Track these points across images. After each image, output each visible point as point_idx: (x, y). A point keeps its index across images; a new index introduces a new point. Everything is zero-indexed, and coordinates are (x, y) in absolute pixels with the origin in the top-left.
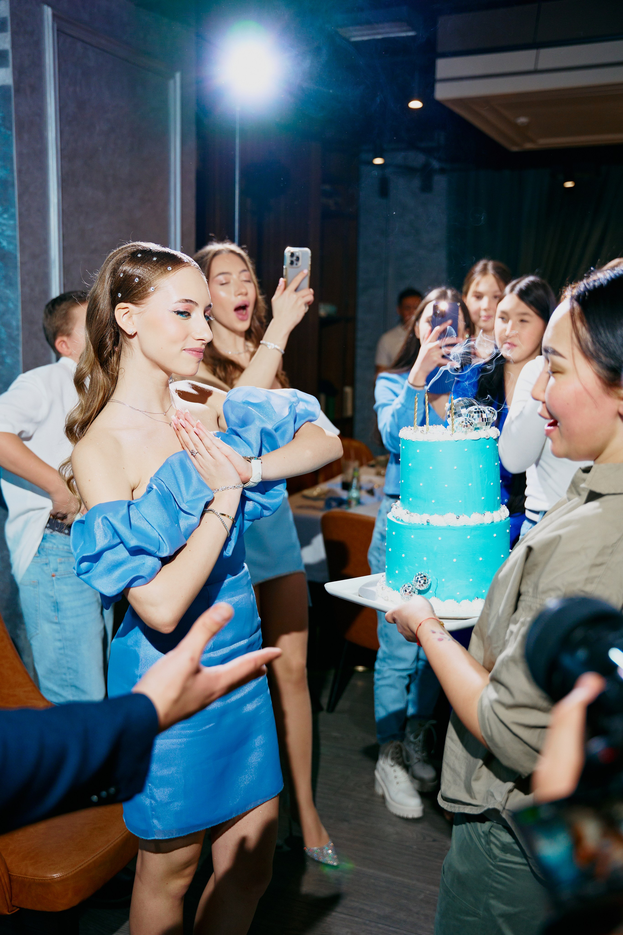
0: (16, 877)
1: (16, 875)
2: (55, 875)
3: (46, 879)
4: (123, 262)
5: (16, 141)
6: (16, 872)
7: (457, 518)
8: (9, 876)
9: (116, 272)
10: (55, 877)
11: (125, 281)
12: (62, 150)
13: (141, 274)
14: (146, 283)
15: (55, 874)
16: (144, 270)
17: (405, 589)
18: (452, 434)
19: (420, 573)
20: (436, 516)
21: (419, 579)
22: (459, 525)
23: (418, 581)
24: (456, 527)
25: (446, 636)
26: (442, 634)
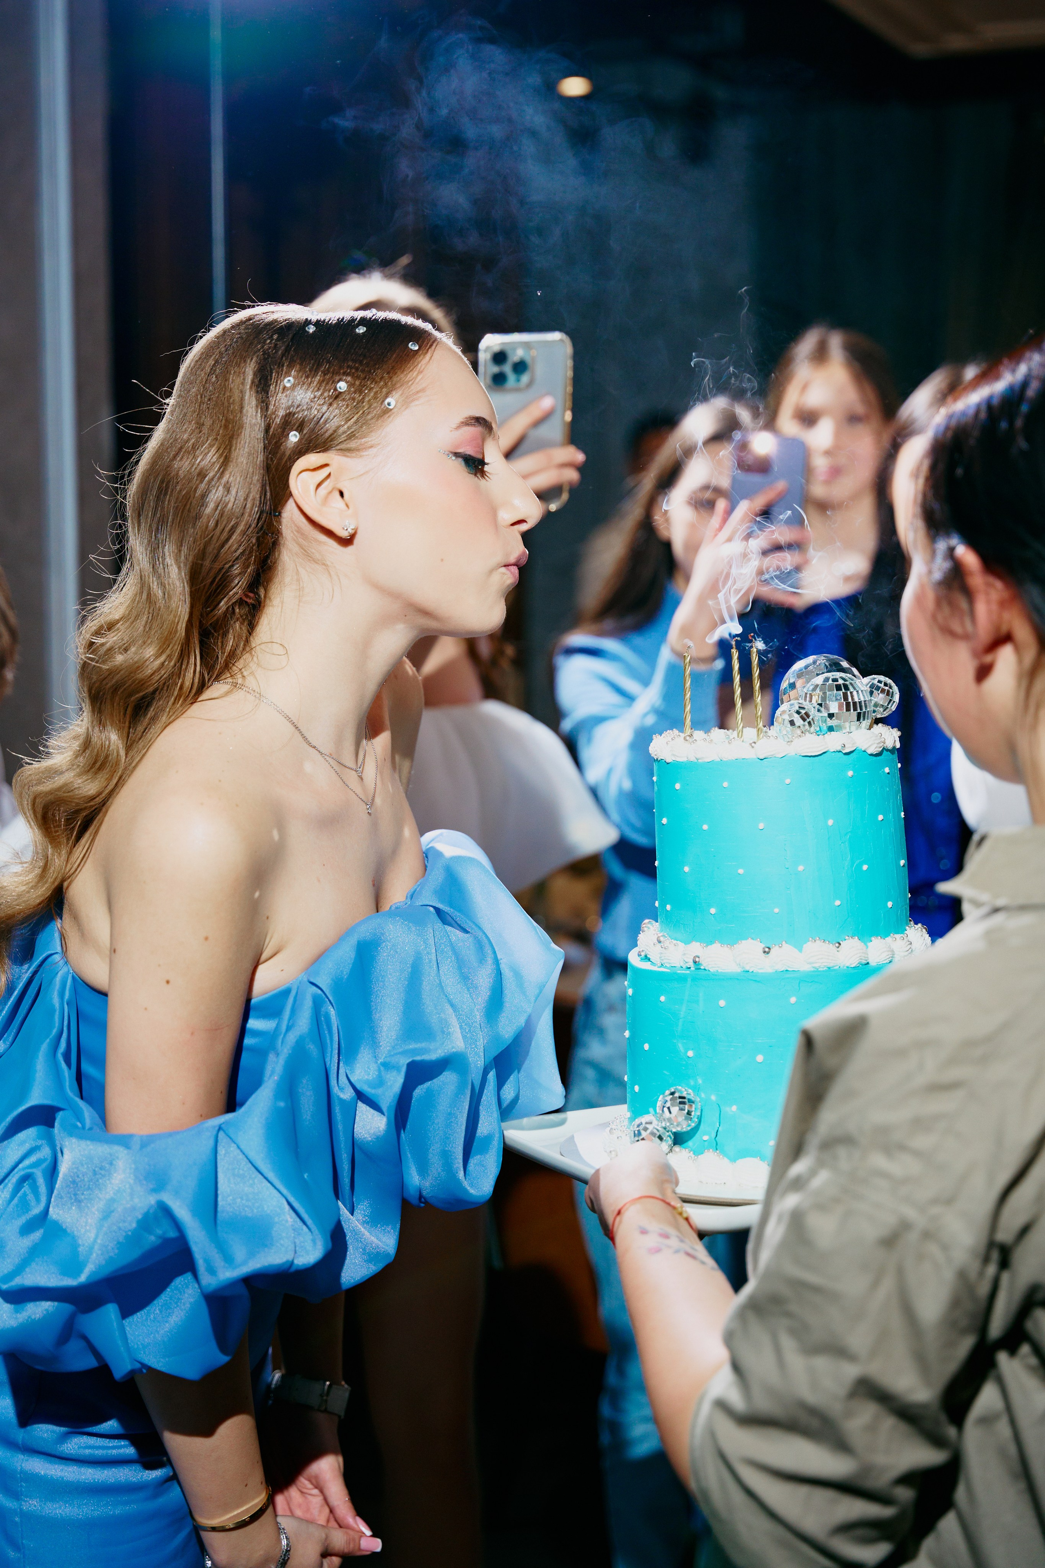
7: (765, 952)
17: (638, 1129)
18: (755, 743)
19: (673, 1090)
20: (716, 946)
21: (668, 1104)
22: (770, 970)
23: (666, 1110)
24: (762, 973)
25: (674, 1242)
26: (666, 1236)
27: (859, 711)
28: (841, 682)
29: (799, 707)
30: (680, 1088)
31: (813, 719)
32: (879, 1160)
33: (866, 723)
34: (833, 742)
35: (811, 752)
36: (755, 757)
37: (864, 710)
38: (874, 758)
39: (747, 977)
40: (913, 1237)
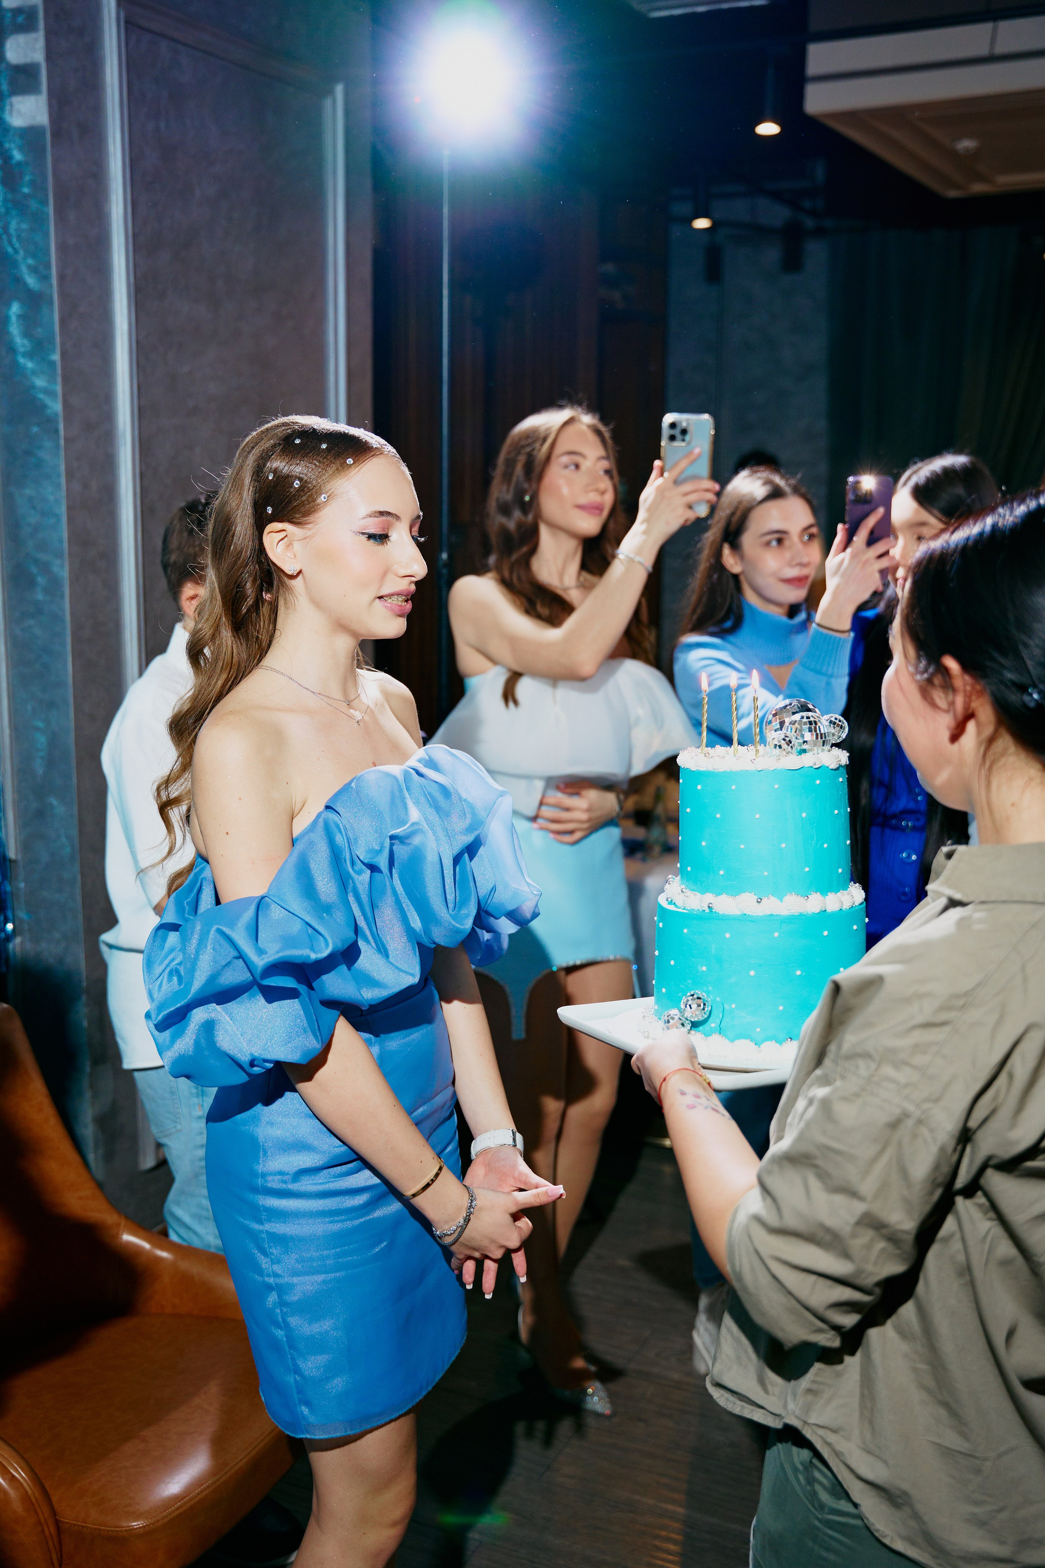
0: (69, 1525)
1: (69, 1521)
2: (135, 1524)
3: (120, 1531)
4: (272, 454)
5: (56, 225)
6: (69, 1517)
7: (758, 902)
8: (57, 1523)
9: (262, 472)
10: (135, 1527)
11: (277, 486)
12: (135, 236)
13: (303, 474)
14: (313, 489)
15: (135, 1521)
16: (308, 467)
17: (667, 1018)
18: (754, 760)
19: (692, 993)
20: (724, 897)
21: (690, 1003)
22: (761, 914)
23: (688, 1006)
24: (756, 916)
25: (703, 1101)
26: (698, 1097)
27: (824, 739)
28: (812, 719)
29: (785, 736)
30: (697, 991)
31: (794, 745)
32: (888, 1070)
33: (828, 747)
34: (807, 760)
35: (794, 767)
36: (754, 769)
37: (827, 739)
38: (834, 771)
39: (744, 918)
40: (910, 1122)
